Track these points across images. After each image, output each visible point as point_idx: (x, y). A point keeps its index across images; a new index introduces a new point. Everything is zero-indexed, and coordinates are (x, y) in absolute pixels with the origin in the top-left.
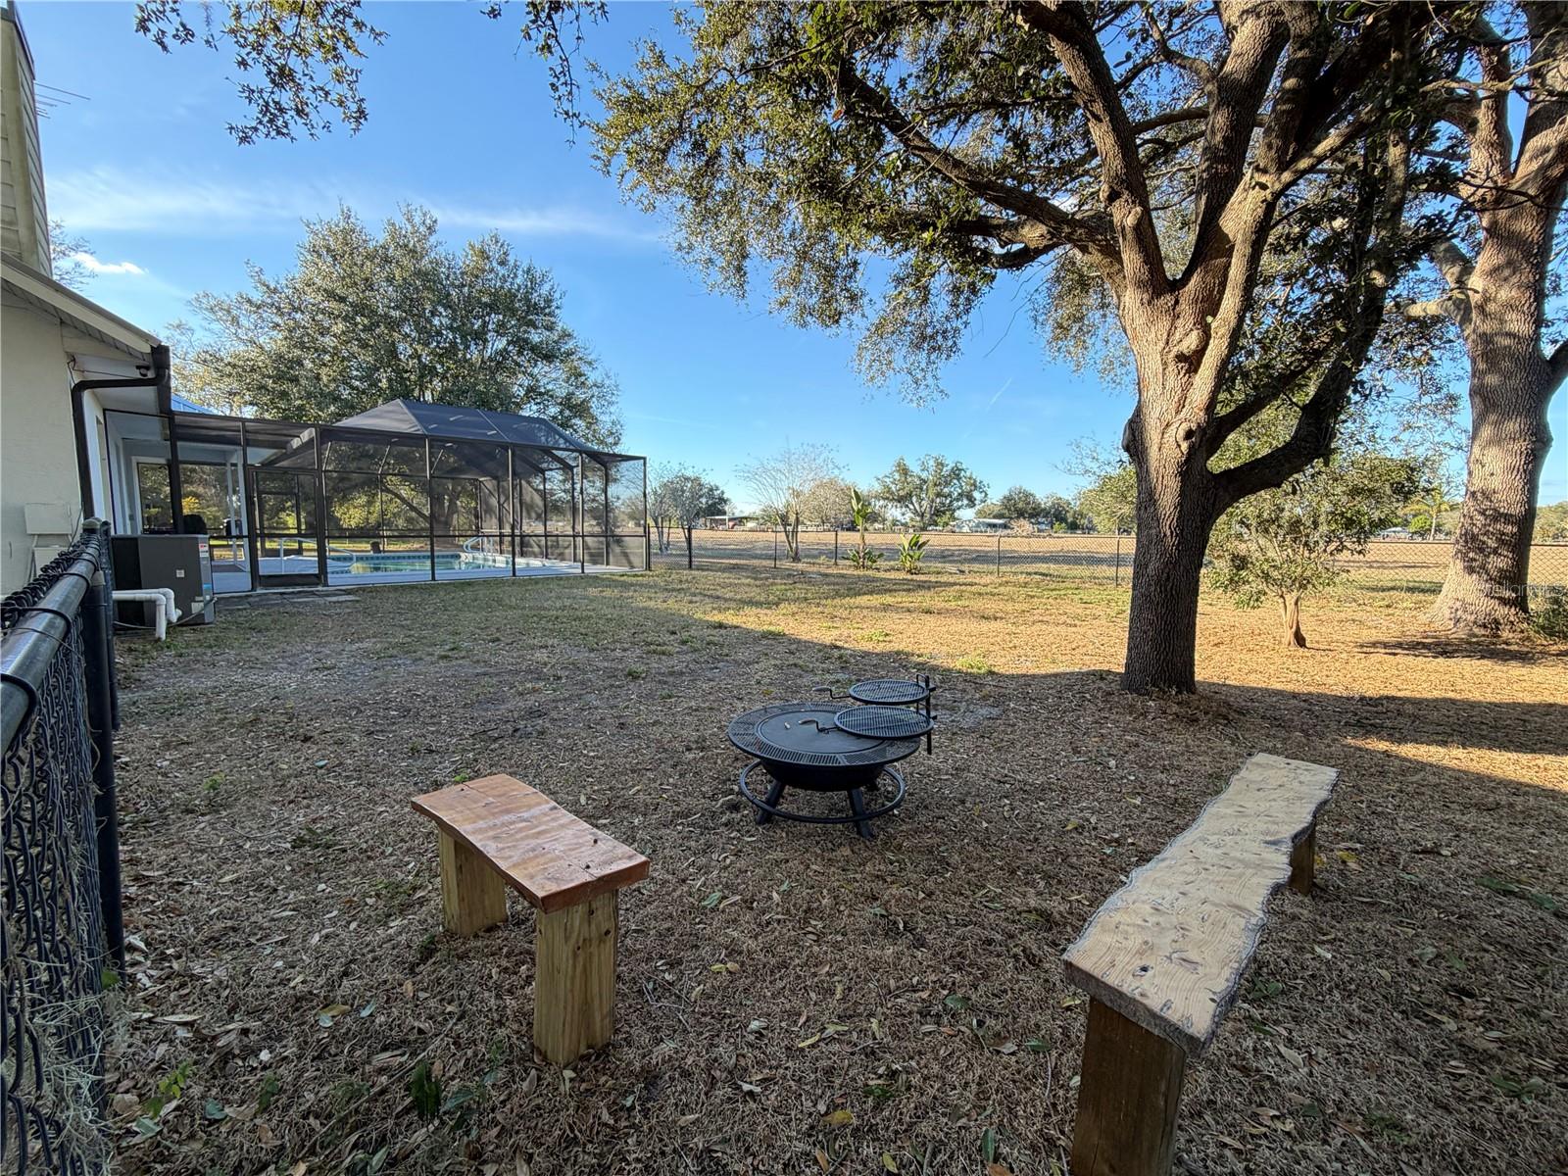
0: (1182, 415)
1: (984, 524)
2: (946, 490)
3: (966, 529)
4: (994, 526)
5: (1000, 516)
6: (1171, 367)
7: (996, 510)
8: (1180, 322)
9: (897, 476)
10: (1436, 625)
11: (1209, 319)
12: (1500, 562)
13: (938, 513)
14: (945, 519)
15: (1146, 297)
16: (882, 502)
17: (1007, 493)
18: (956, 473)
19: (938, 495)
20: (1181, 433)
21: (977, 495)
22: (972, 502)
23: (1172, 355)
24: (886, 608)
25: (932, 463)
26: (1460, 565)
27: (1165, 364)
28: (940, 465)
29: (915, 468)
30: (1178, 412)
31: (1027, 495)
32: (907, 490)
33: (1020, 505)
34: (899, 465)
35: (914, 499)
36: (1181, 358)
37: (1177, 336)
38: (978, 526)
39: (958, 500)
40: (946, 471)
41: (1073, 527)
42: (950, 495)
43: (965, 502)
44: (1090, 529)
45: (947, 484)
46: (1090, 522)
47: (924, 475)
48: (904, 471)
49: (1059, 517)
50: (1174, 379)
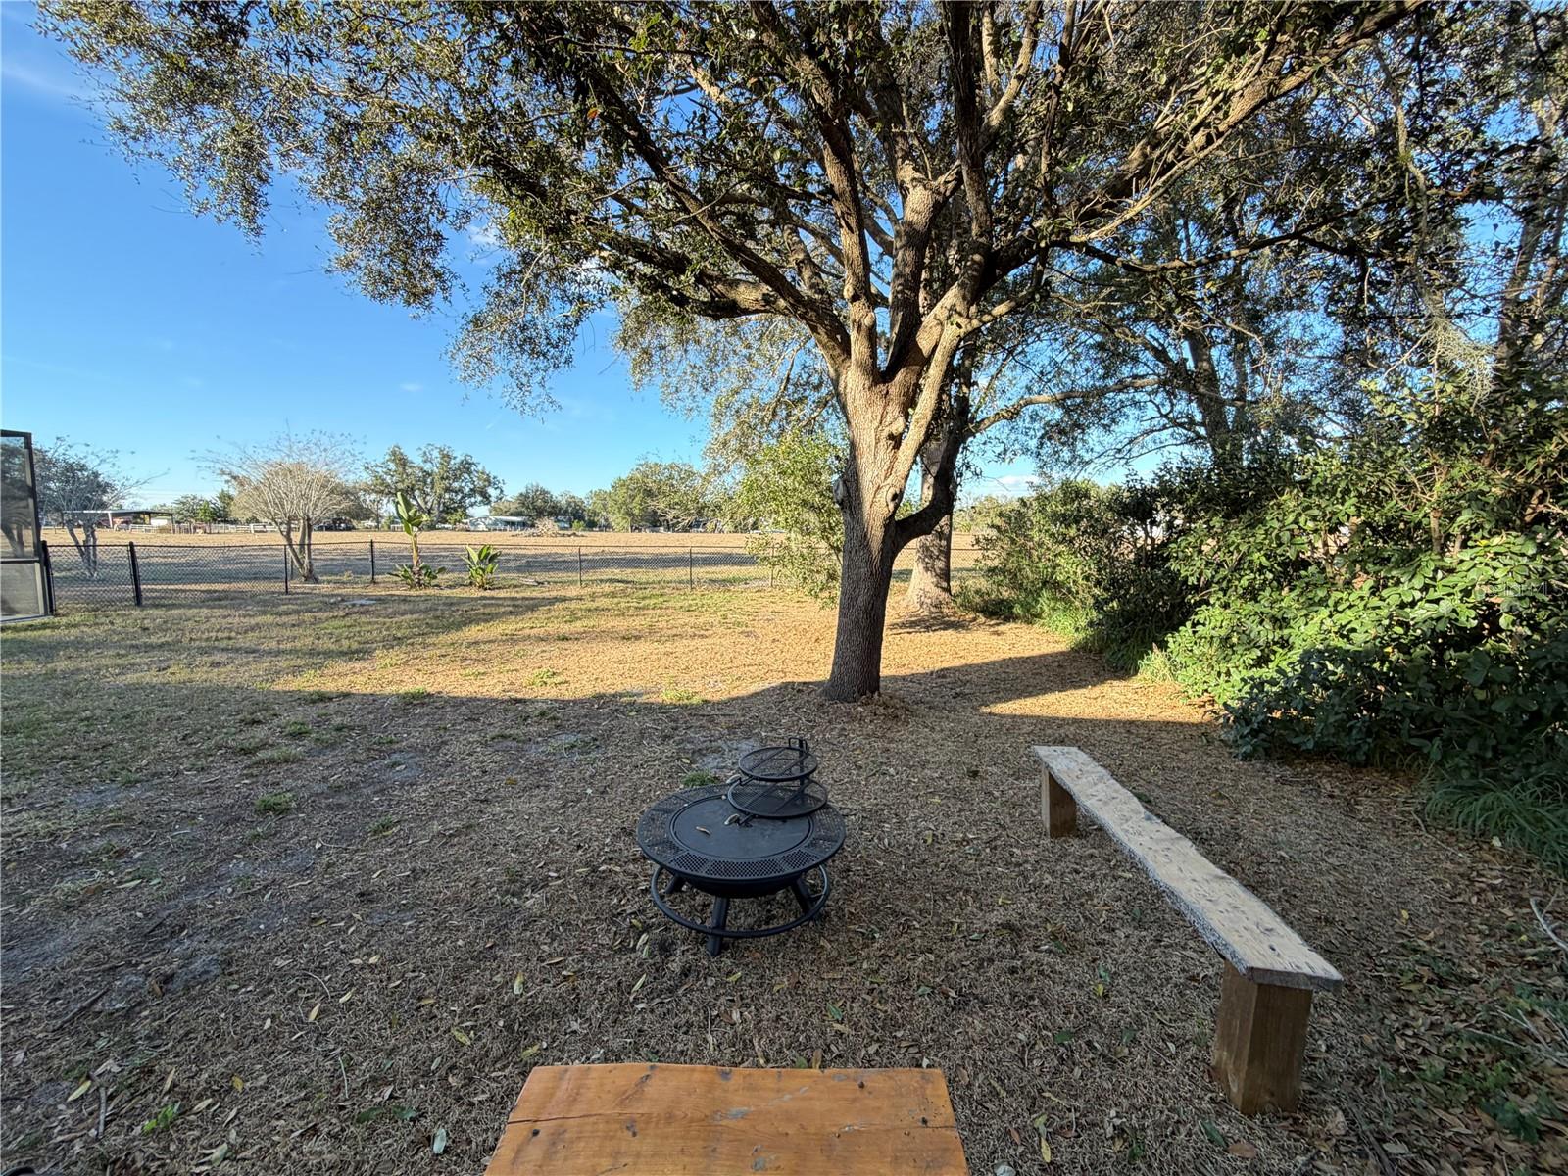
0: (889, 481)
1: (501, 521)
2: (456, 485)
3: (482, 527)
4: (513, 524)
5: (519, 514)
6: (883, 442)
7: (513, 508)
8: (889, 408)
9: (392, 466)
10: (911, 608)
11: (911, 410)
12: (940, 564)
13: (448, 510)
14: (456, 516)
15: (868, 384)
16: (374, 496)
17: (524, 491)
18: (466, 467)
19: (447, 490)
20: (890, 496)
21: (491, 491)
22: (486, 498)
23: (885, 434)
24: (512, 639)
25: (436, 453)
26: (921, 566)
27: (878, 441)
28: (446, 457)
29: (416, 459)
30: (886, 478)
31: (544, 492)
32: (407, 483)
33: (539, 503)
34: (394, 453)
35: (417, 493)
36: (891, 437)
37: (888, 419)
38: (495, 524)
39: (470, 496)
40: (454, 464)
41: (591, 525)
42: (460, 490)
43: (479, 498)
44: (607, 527)
45: (456, 479)
46: (606, 520)
47: (428, 467)
48: (402, 462)
49: (575, 516)
50: (884, 451)
